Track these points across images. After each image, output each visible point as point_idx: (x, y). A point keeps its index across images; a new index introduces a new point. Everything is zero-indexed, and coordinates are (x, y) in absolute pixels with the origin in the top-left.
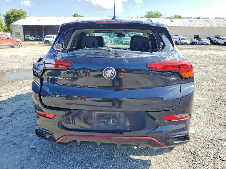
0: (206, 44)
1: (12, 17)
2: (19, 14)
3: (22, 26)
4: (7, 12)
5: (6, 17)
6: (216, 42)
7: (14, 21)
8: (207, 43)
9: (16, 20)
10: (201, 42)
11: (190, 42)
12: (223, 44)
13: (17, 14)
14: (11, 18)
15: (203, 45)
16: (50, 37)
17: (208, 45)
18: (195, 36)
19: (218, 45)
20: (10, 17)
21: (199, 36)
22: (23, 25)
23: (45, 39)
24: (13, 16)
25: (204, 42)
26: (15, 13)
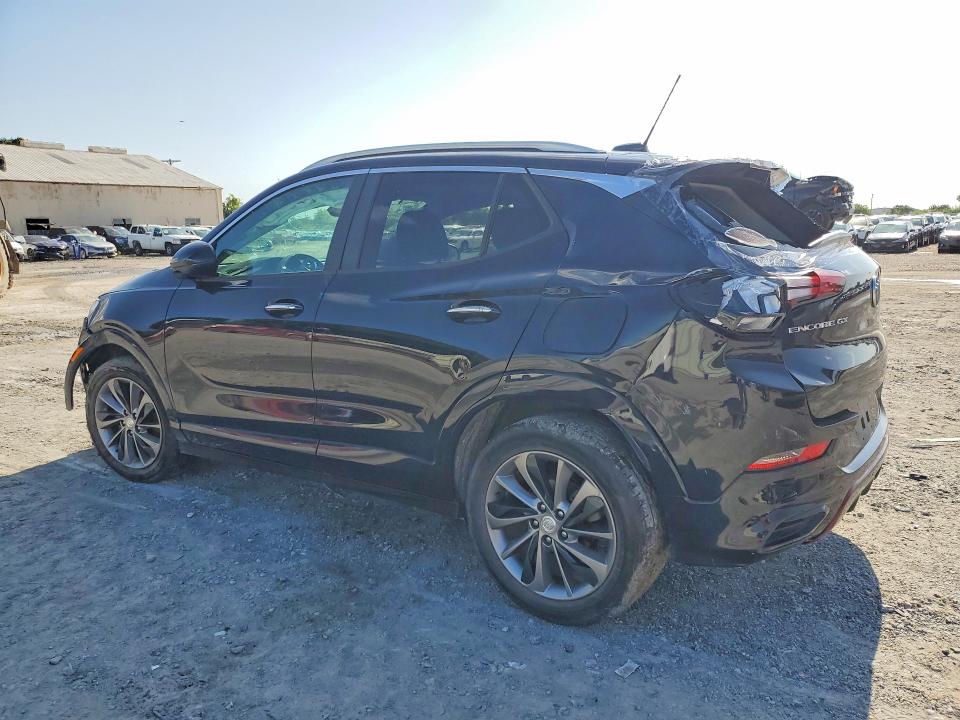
0: (101, 252)
6: (131, 245)
8: (103, 249)
10: (77, 248)
11: (28, 247)
12: (156, 251)
15: (87, 258)
17: (110, 255)
18: (28, 221)
19: (140, 255)
21: (46, 221)
25: (90, 247)
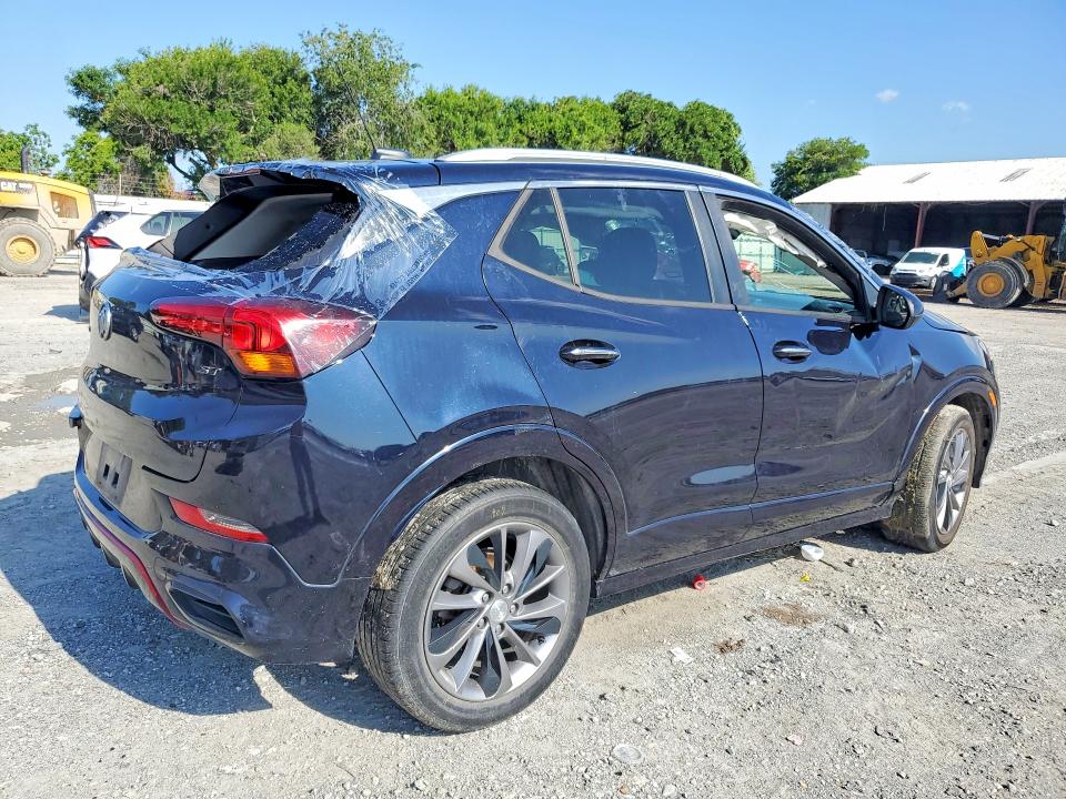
1: (803, 173)
2: (833, 158)
3: (830, 207)
4: (790, 153)
5: (782, 171)
7: (808, 189)
9: (813, 185)
13: (824, 158)
14: (800, 177)
16: (928, 259)
20: (793, 173)
22: (834, 205)
23: (901, 267)
24: (808, 165)
26: (818, 156)
